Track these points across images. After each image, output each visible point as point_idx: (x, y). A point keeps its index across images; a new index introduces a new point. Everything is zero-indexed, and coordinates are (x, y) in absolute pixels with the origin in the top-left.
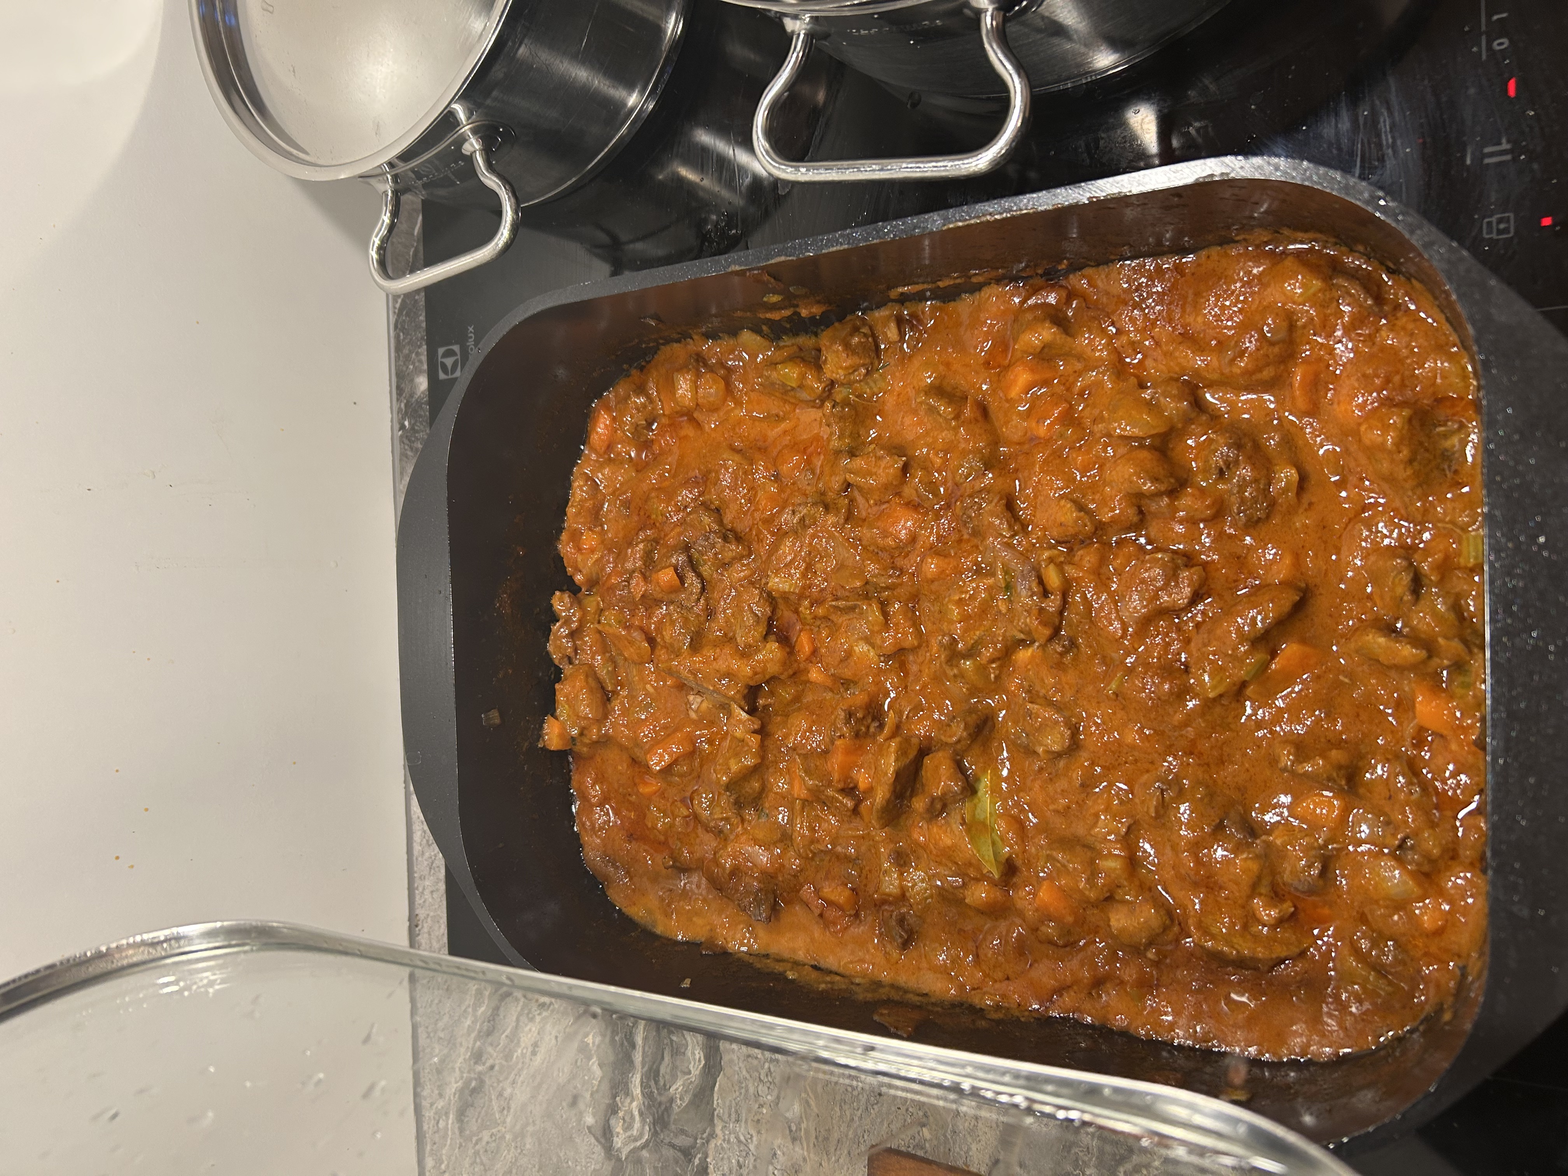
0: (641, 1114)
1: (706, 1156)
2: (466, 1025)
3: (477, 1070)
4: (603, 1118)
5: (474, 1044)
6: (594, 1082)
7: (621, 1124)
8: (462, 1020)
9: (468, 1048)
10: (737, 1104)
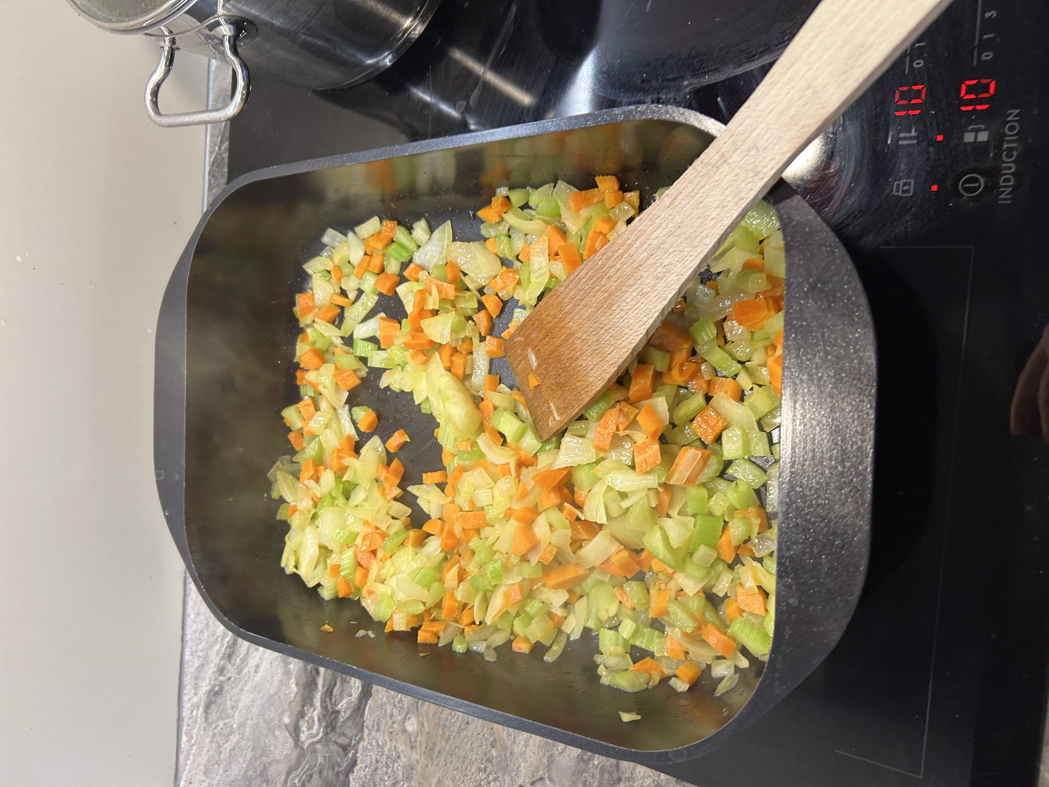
0: (319, 720)
1: (356, 752)
2: (216, 649)
3: (220, 679)
4: (295, 720)
5: (220, 662)
6: (292, 695)
7: (305, 725)
8: (214, 645)
9: (216, 664)
10: (378, 719)
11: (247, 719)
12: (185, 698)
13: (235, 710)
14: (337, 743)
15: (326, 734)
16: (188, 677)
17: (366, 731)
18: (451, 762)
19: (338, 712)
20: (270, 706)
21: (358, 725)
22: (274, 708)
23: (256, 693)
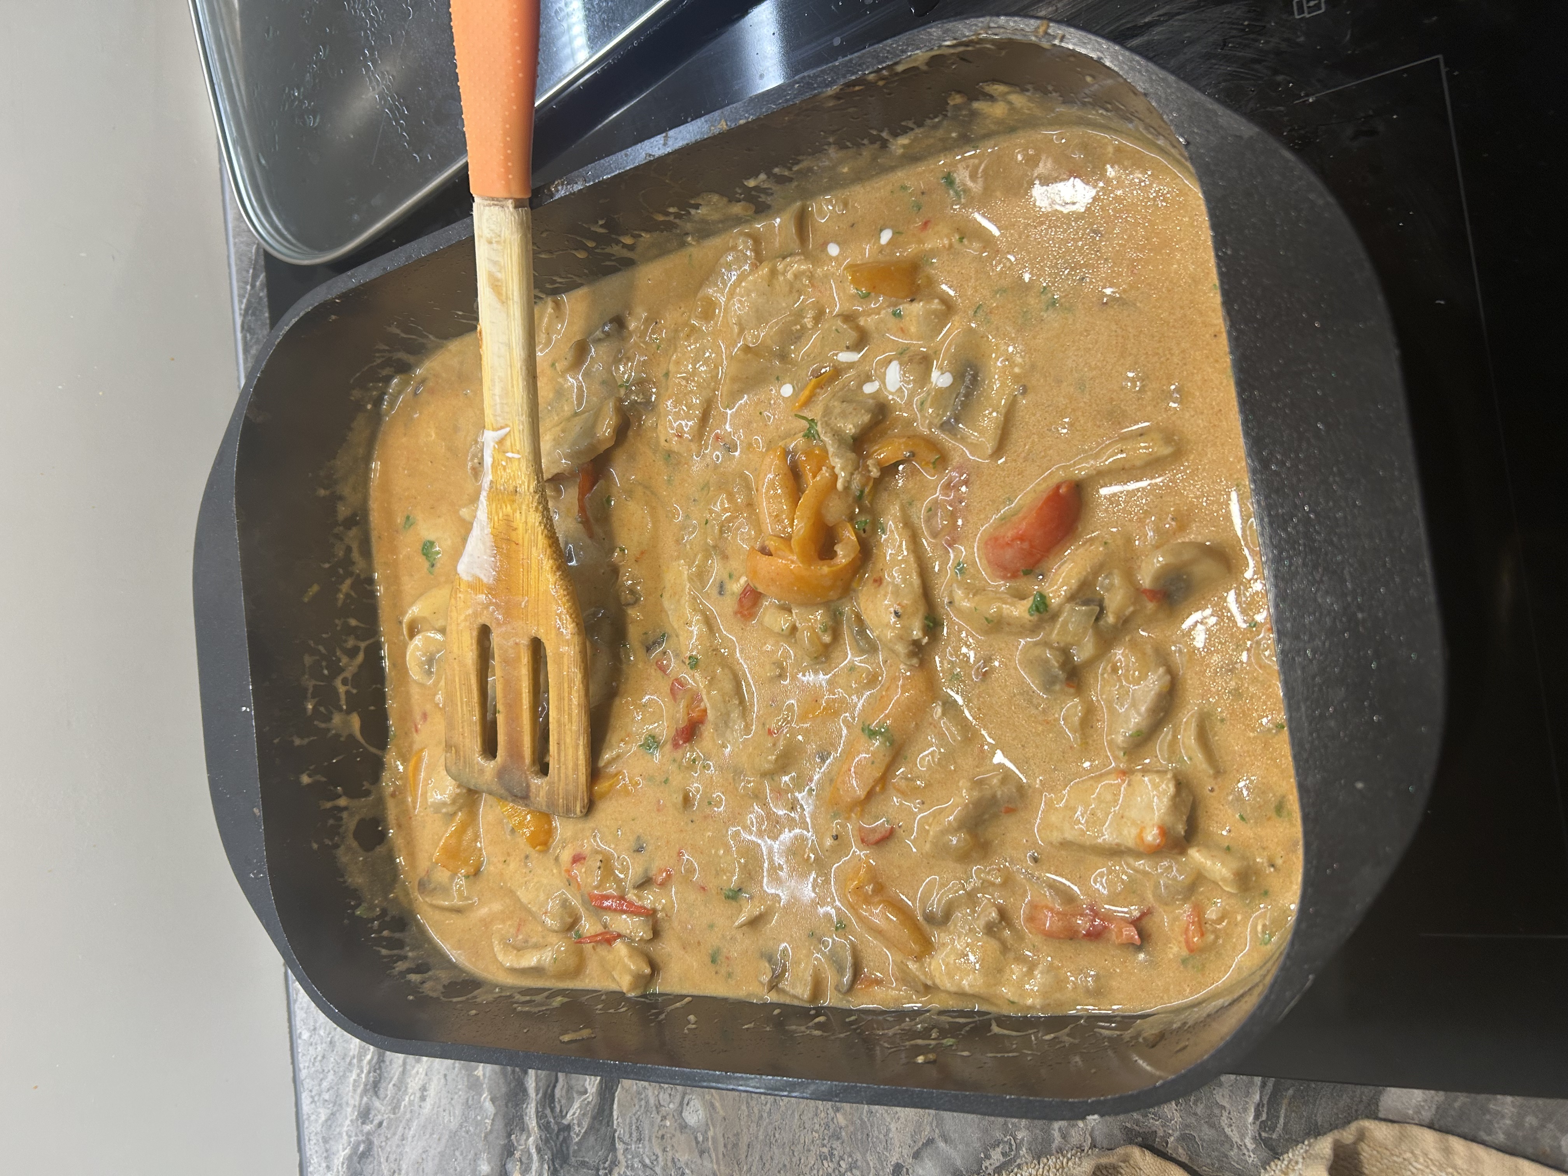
2: (351, 1080)
3: (365, 1131)
4: (499, 1163)
5: (361, 1100)
6: (487, 1121)
7: (518, 1167)
8: (348, 1074)
9: (355, 1106)
10: (637, 1120)
17: (620, 1146)
18: (772, 1158)
19: (568, 1128)
20: (454, 1151)
21: (604, 1140)
22: (462, 1154)
23: (428, 1136)
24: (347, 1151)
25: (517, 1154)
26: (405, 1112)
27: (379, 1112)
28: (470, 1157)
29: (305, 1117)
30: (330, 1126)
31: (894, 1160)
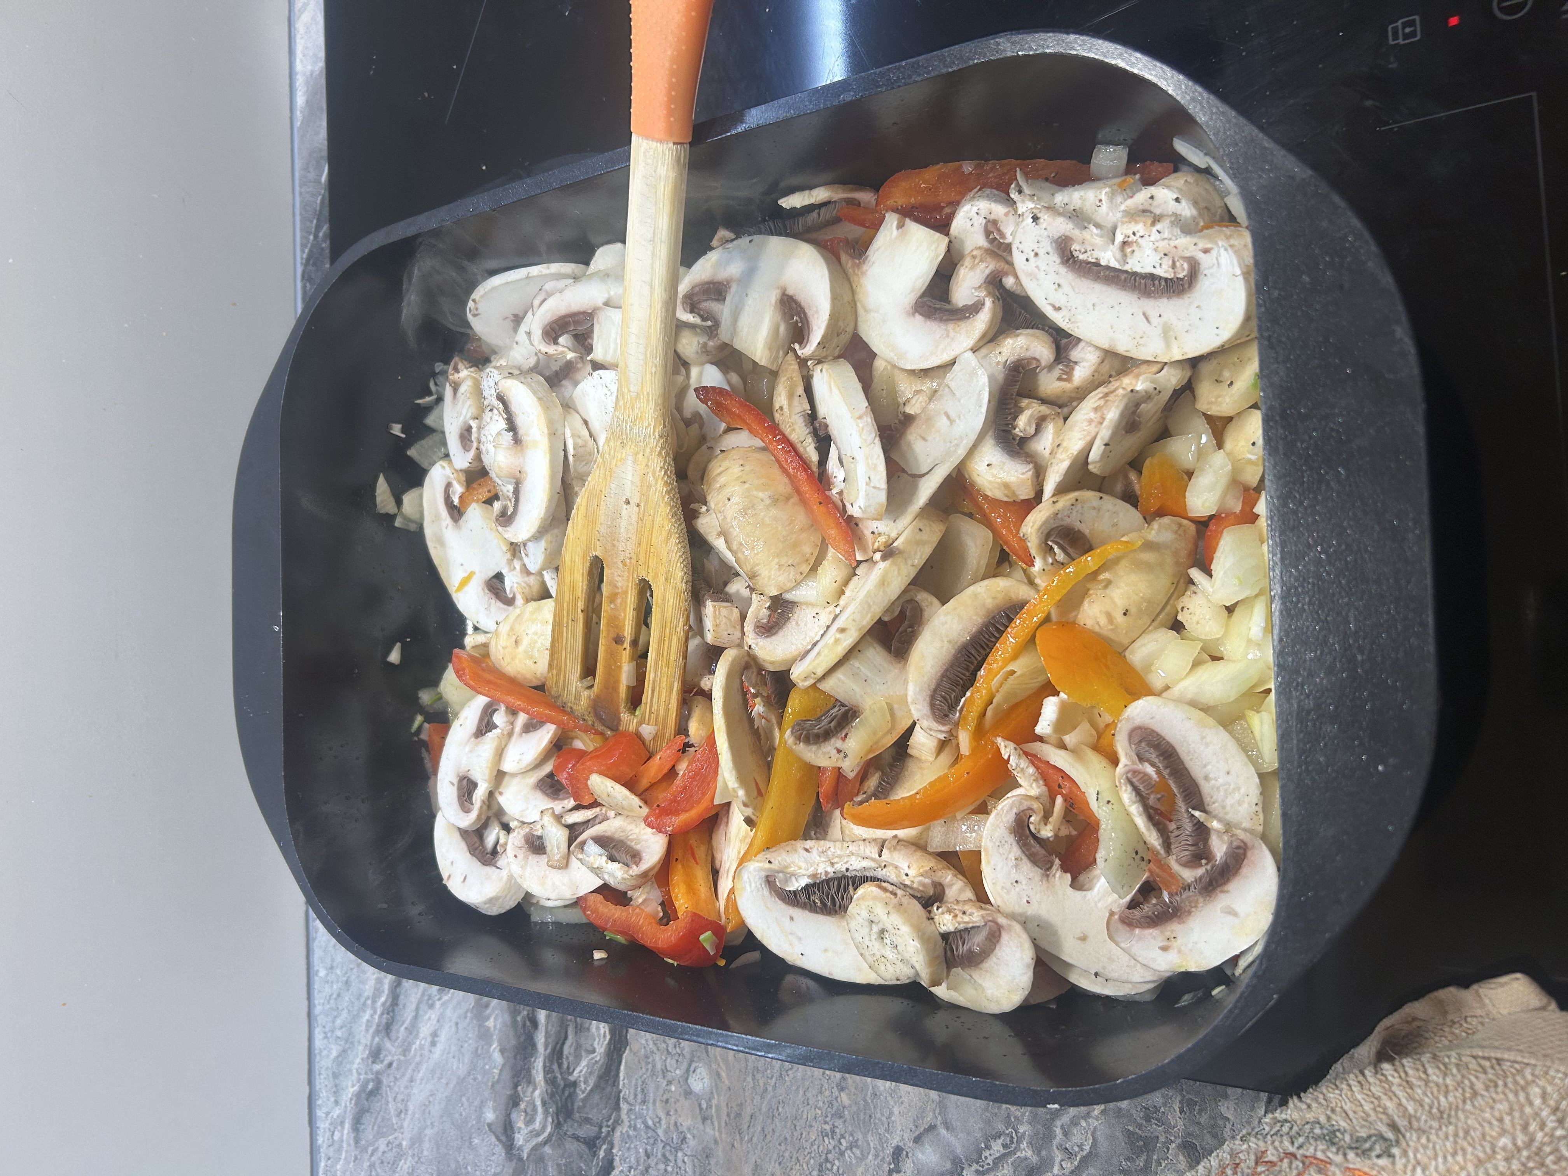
0: (544, 1103)
1: (612, 1146)
2: (364, 1020)
3: (375, 1070)
4: (504, 1112)
5: (373, 1040)
6: (495, 1071)
7: (522, 1118)
8: (362, 1014)
9: (366, 1045)
10: (643, 1082)
11: (425, 1128)
12: (320, 1113)
13: (403, 1115)
14: (577, 1138)
15: (558, 1125)
16: (322, 1077)
17: (624, 1106)
18: (773, 1131)
19: (575, 1084)
20: (461, 1096)
21: (609, 1099)
22: (468, 1100)
23: (436, 1080)
24: (356, 1088)
25: (523, 1106)
26: (415, 1056)
27: (390, 1053)
28: (476, 1103)
29: (317, 1052)
30: (341, 1063)
31: (895, 1143)
